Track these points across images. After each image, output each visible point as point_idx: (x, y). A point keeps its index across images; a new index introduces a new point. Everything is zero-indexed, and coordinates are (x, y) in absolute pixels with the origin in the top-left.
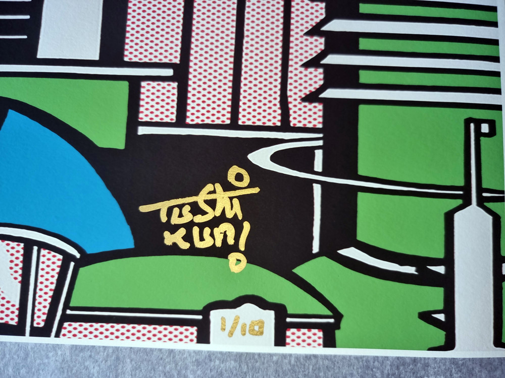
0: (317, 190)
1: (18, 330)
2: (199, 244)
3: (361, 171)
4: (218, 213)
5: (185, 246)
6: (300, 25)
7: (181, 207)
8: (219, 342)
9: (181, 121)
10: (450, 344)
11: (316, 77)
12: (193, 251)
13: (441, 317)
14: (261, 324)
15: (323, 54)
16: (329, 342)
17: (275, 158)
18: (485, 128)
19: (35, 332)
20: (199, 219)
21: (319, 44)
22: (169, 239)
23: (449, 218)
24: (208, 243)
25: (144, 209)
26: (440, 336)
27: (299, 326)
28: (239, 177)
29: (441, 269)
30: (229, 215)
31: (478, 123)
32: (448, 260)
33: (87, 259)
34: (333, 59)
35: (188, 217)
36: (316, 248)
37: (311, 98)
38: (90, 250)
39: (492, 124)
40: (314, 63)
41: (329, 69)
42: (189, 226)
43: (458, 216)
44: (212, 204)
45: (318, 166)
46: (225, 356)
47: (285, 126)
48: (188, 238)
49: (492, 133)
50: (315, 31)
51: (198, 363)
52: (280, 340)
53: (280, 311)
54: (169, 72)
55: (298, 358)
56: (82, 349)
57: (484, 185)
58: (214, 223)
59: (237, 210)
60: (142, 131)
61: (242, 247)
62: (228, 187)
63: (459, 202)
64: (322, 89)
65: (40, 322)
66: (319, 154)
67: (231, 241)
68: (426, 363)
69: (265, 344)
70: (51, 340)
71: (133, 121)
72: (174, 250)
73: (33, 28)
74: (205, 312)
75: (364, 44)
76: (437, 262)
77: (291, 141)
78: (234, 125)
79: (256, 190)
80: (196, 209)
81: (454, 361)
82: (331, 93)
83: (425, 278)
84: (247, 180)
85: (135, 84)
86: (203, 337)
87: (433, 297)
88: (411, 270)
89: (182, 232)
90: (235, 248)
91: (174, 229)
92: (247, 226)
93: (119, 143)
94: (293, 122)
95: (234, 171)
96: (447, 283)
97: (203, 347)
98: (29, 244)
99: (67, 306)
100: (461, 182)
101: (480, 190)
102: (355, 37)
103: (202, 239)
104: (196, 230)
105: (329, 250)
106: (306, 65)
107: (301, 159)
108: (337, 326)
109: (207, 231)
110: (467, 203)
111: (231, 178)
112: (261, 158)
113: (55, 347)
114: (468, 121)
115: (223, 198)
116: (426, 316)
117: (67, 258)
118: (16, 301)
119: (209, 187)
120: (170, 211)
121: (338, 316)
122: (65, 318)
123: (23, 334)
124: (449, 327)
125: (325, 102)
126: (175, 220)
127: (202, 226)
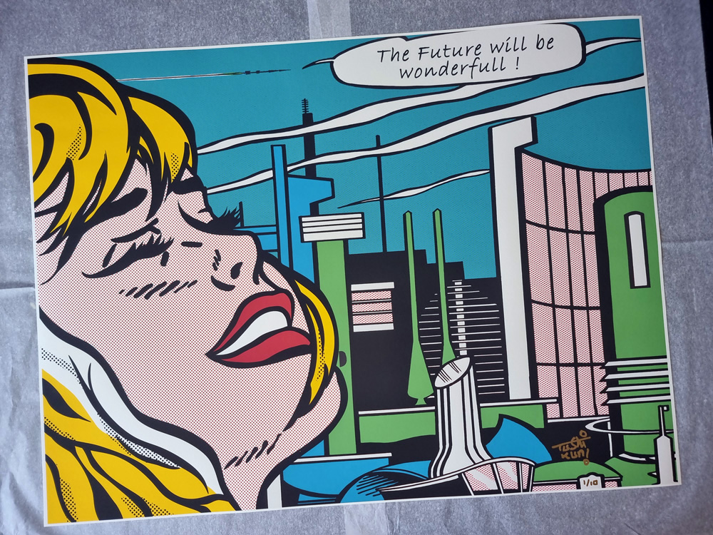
0: (610, 435)
1: (519, 491)
2: (573, 457)
3: (624, 428)
4: (578, 446)
5: (569, 458)
6: (597, 378)
7: (565, 445)
8: (584, 488)
9: (562, 417)
10: (659, 482)
11: (605, 396)
12: (572, 460)
13: (655, 474)
14: (596, 481)
15: (606, 388)
16: (619, 485)
17: (595, 426)
18: (665, 408)
19: (524, 491)
20: (572, 449)
21: (605, 384)
22: (563, 456)
23: (655, 441)
24: (576, 456)
25: (553, 447)
26: (655, 480)
27: (609, 481)
28: (583, 434)
29: (654, 458)
30: (582, 447)
31: (663, 407)
32: (656, 455)
33: (537, 466)
34: (610, 389)
35: (568, 449)
36: (611, 455)
37: (604, 404)
38: (537, 463)
39: (668, 406)
40: (603, 392)
41: (609, 393)
42: (569, 452)
43: (658, 440)
44: (576, 443)
45: (609, 428)
46: (586, 493)
47: (597, 415)
48: (569, 455)
49: (668, 410)
50: (603, 380)
51: (578, 496)
52: (603, 486)
53: (602, 477)
54: (555, 400)
55: (610, 491)
56: (540, 494)
57: (666, 428)
58: (577, 450)
59: (584, 445)
60: (549, 421)
61: (587, 457)
62: (580, 437)
63: (658, 435)
64: (607, 400)
65: (525, 487)
66: (609, 423)
67: (583, 455)
68: (651, 489)
69: (598, 488)
70: (530, 493)
71: (546, 418)
72: (565, 460)
73: (506, 388)
74: (578, 479)
75: (620, 382)
76: (652, 456)
77: (599, 420)
78: (579, 416)
79: (590, 438)
80: (570, 446)
81: (660, 488)
82: (610, 402)
83: (649, 461)
84: (586, 434)
85: (544, 405)
86: (579, 487)
87: (652, 468)
88: (644, 459)
89: (567, 454)
90: (585, 457)
91: (564, 453)
92: (588, 449)
93: (542, 426)
94: (599, 413)
95: (581, 432)
96: (656, 462)
97: (579, 490)
98: (517, 463)
99: (533, 481)
100: (658, 429)
101: (665, 430)
102: (617, 380)
103: (574, 455)
104: (571, 453)
105: (616, 455)
106: (601, 393)
107: (603, 426)
108: (621, 479)
109: (575, 453)
110: (661, 435)
111: (581, 434)
112: (590, 427)
113: (531, 495)
114: (659, 407)
115: (579, 441)
116: (650, 474)
117: (531, 466)
118: (517, 481)
119: (574, 438)
120: (562, 448)
121: (621, 477)
122: (533, 485)
123: (520, 492)
124: (658, 477)
125: (609, 405)
126: (564, 450)
127: (573, 451)
